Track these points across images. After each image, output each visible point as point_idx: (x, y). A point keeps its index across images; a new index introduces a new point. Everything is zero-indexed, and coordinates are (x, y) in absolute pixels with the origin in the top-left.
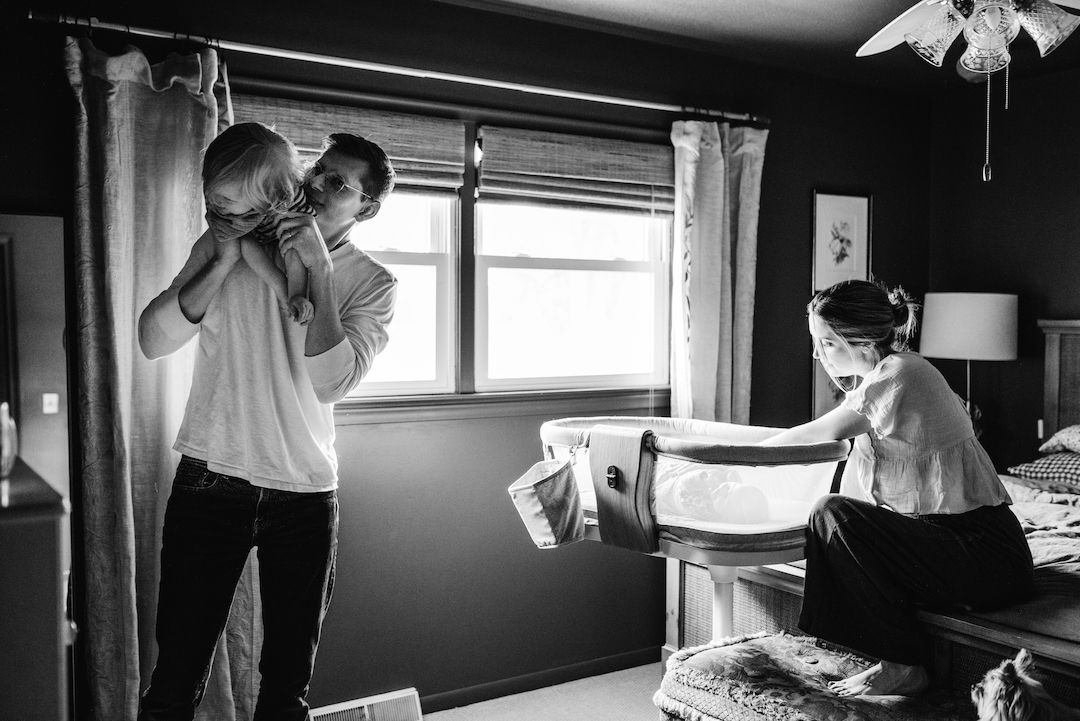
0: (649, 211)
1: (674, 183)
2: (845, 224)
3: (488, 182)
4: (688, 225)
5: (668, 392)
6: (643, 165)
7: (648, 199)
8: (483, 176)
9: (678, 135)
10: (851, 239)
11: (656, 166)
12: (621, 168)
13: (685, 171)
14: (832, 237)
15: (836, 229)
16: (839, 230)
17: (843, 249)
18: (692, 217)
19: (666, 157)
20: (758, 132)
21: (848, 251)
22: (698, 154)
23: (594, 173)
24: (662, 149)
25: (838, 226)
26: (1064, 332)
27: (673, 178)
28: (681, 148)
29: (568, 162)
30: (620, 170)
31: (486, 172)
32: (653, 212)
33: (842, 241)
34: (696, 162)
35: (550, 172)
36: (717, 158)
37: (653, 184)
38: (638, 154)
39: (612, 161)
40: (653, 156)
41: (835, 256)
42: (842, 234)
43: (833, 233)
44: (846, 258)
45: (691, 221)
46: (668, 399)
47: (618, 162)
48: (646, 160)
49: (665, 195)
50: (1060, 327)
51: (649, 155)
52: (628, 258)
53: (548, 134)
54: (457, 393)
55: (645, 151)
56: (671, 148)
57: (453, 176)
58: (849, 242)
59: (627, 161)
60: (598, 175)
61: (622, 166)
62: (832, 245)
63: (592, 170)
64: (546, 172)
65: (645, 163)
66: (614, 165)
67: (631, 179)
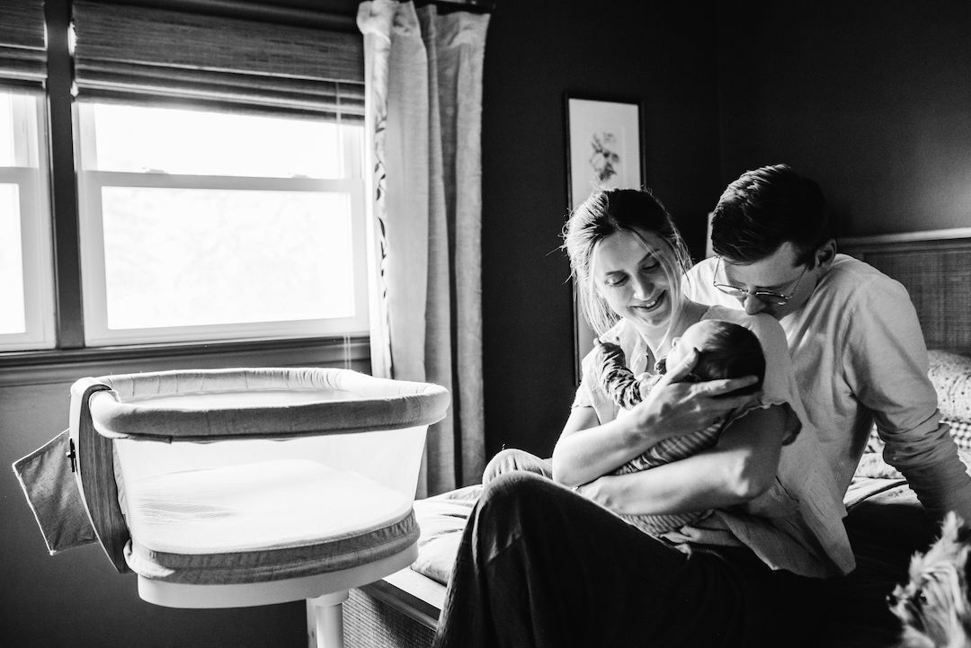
0: (334, 115)
1: (364, 80)
2: (610, 135)
3: (87, 74)
4: (378, 130)
5: (367, 339)
6: (322, 57)
7: (332, 100)
8: (78, 66)
9: (365, 19)
10: (619, 154)
11: (339, 59)
12: (287, 59)
13: (376, 63)
14: (592, 151)
15: (597, 141)
16: (602, 142)
17: (609, 165)
18: (384, 119)
19: (354, 49)
20: (476, 17)
21: (615, 167)
22: (388, 40)
23: (248, 65)
24: (348, 38)
25: (601, 137)
26: (868, 251)
27: (362, 75)
28: (370, 35)
29: (208, 51)
30: (285, 62)
31: (82, 61)
32: (339, 116)
33: (606, 155)
34: (386, 50)
35: (181, 62)
36: (418, 48)
37: (337, 81)
38: (312, 42)
39: (274, 51)
40: (334, 45)
41: (597, 174)
42: (607, 147)
43: (594, 147)
44: (613, 176)
45: (383, 125)
46: (368, 349)
47: (282, 52)
48: (324, 50)
49: (355, 96)
50: (863, 246)
51: (330, 45)
52: (312, 175)
53: (177, 15)
54: (58, 348)
55: (324, 39)
56: (358, 37)
57: (32, 65)
58: (615, 156)
59: (297, 51)
60: (253, 68)
61: (290, 57)
62: (594, 161)
63: (245, 61)
64: (175, 62)
65: (324, 55)
66: (278, 56)
67: (305, 74)
